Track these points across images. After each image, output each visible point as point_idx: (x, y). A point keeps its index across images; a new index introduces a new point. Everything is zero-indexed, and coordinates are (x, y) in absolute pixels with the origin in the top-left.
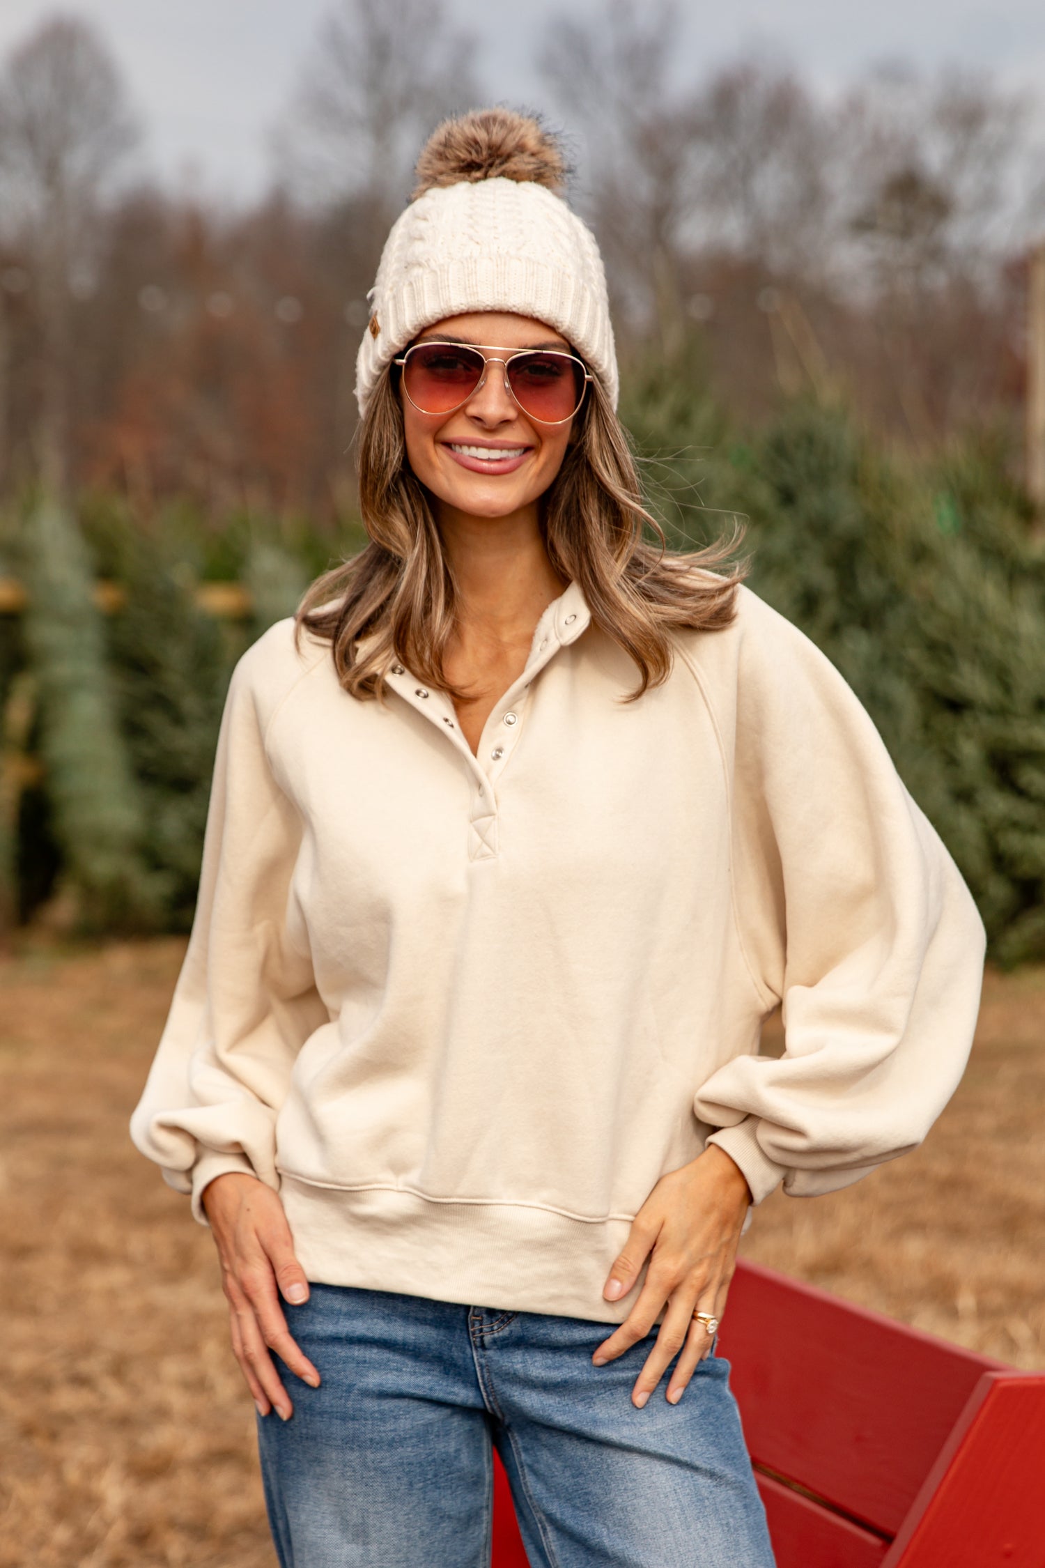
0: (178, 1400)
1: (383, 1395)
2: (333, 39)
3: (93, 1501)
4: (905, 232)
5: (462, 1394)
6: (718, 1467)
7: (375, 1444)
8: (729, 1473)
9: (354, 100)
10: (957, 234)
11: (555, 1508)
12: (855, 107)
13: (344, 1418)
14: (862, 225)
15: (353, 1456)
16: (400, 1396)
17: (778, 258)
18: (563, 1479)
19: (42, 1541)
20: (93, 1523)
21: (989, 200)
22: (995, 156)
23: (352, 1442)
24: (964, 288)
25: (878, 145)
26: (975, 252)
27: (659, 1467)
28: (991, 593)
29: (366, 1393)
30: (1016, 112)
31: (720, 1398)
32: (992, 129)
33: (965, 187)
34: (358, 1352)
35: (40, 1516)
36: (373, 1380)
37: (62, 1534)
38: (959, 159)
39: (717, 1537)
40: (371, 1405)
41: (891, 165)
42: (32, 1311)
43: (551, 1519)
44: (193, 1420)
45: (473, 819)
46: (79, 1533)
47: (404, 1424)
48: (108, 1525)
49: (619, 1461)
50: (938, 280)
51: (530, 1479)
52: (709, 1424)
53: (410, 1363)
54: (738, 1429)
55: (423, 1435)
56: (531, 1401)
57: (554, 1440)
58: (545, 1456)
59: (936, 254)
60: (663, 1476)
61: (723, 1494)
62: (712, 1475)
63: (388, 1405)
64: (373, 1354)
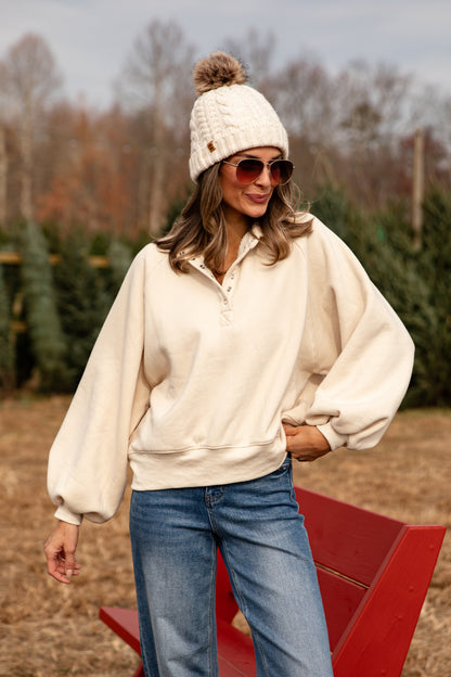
0: (88, 559)
1: (174, 526)
2: (139, 46)
3: (58, 593)
4: (362, 128)
5: (203, 525)
6: (298, 553)
7: (170, 544)
8: (302, 555)
9: (147, 71)
10: (383, 129)
11: (238, 567)
12: (344, 77)
13: (160, 534)
14: (346, 125)
15: (162, 549)
16: (180, 527)
17: (313, 136)
18: (241, 556)
19: (39, 607)
20: (58, 601)
21: (396, 116)
22: (399, 98)
23: (162, 543)
24: (386, 149)
25: (353, 93)
26: (389, 136)
27: (277, 553)
28: (398, 265)
29: (167, 525)
30: (406, 81)
31: (300, 529)
32: (397, 88)
33: (386, 110)
34: (165, 511)
35: (38, 598)
36: (171, 521)
37: (47, 605)
38: (383, 100)
39: (297, 577)
40: (169, 530)
41: (358, 101)
42: (31, 527)
43: (236, 571)
44: (94, 566)
45: (222, 312)
46: (53, 604)
47: (181, 538)
48: (65, 601)
49: (262, 551)
50: (375, 146)
51: (229, 557)
52: (295, 537)
53: (184, 514)
54: (307, 540)
55: (188, 542)
56: (230, 527)
57: (238, 542)
58: (235, 548)
59: (374, 137)
60: (278, 556)
61: (299, 562)
62: (296, 556)
63: (175, 530)
64: (171, 511)
